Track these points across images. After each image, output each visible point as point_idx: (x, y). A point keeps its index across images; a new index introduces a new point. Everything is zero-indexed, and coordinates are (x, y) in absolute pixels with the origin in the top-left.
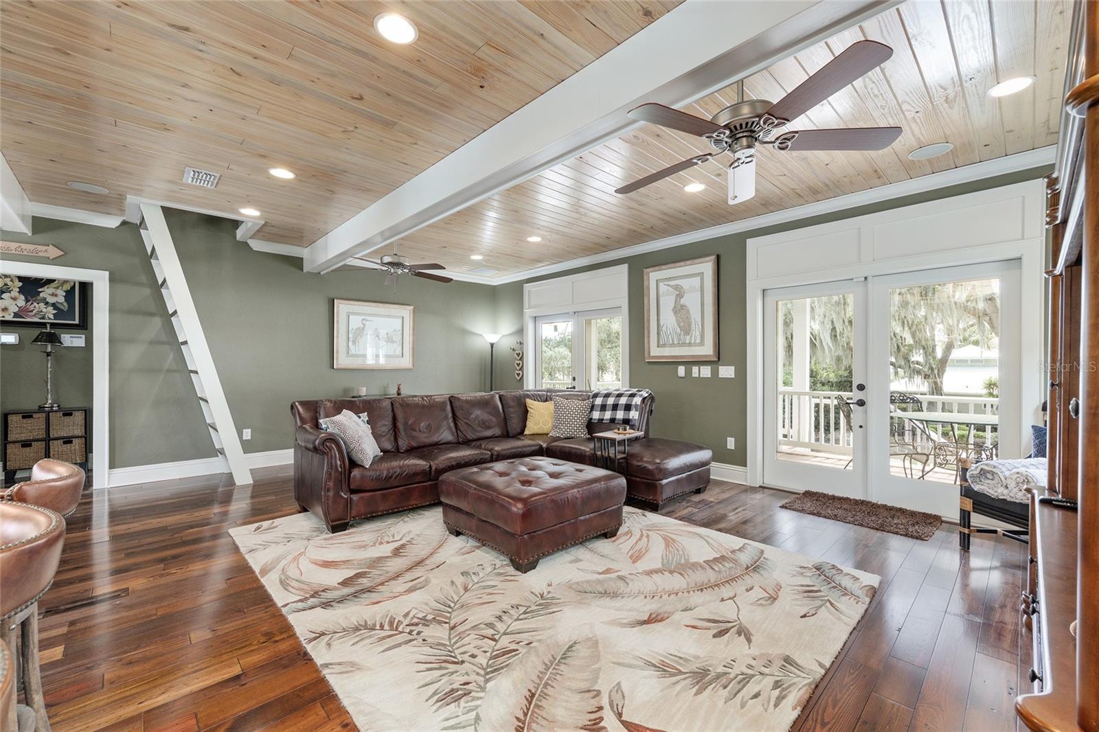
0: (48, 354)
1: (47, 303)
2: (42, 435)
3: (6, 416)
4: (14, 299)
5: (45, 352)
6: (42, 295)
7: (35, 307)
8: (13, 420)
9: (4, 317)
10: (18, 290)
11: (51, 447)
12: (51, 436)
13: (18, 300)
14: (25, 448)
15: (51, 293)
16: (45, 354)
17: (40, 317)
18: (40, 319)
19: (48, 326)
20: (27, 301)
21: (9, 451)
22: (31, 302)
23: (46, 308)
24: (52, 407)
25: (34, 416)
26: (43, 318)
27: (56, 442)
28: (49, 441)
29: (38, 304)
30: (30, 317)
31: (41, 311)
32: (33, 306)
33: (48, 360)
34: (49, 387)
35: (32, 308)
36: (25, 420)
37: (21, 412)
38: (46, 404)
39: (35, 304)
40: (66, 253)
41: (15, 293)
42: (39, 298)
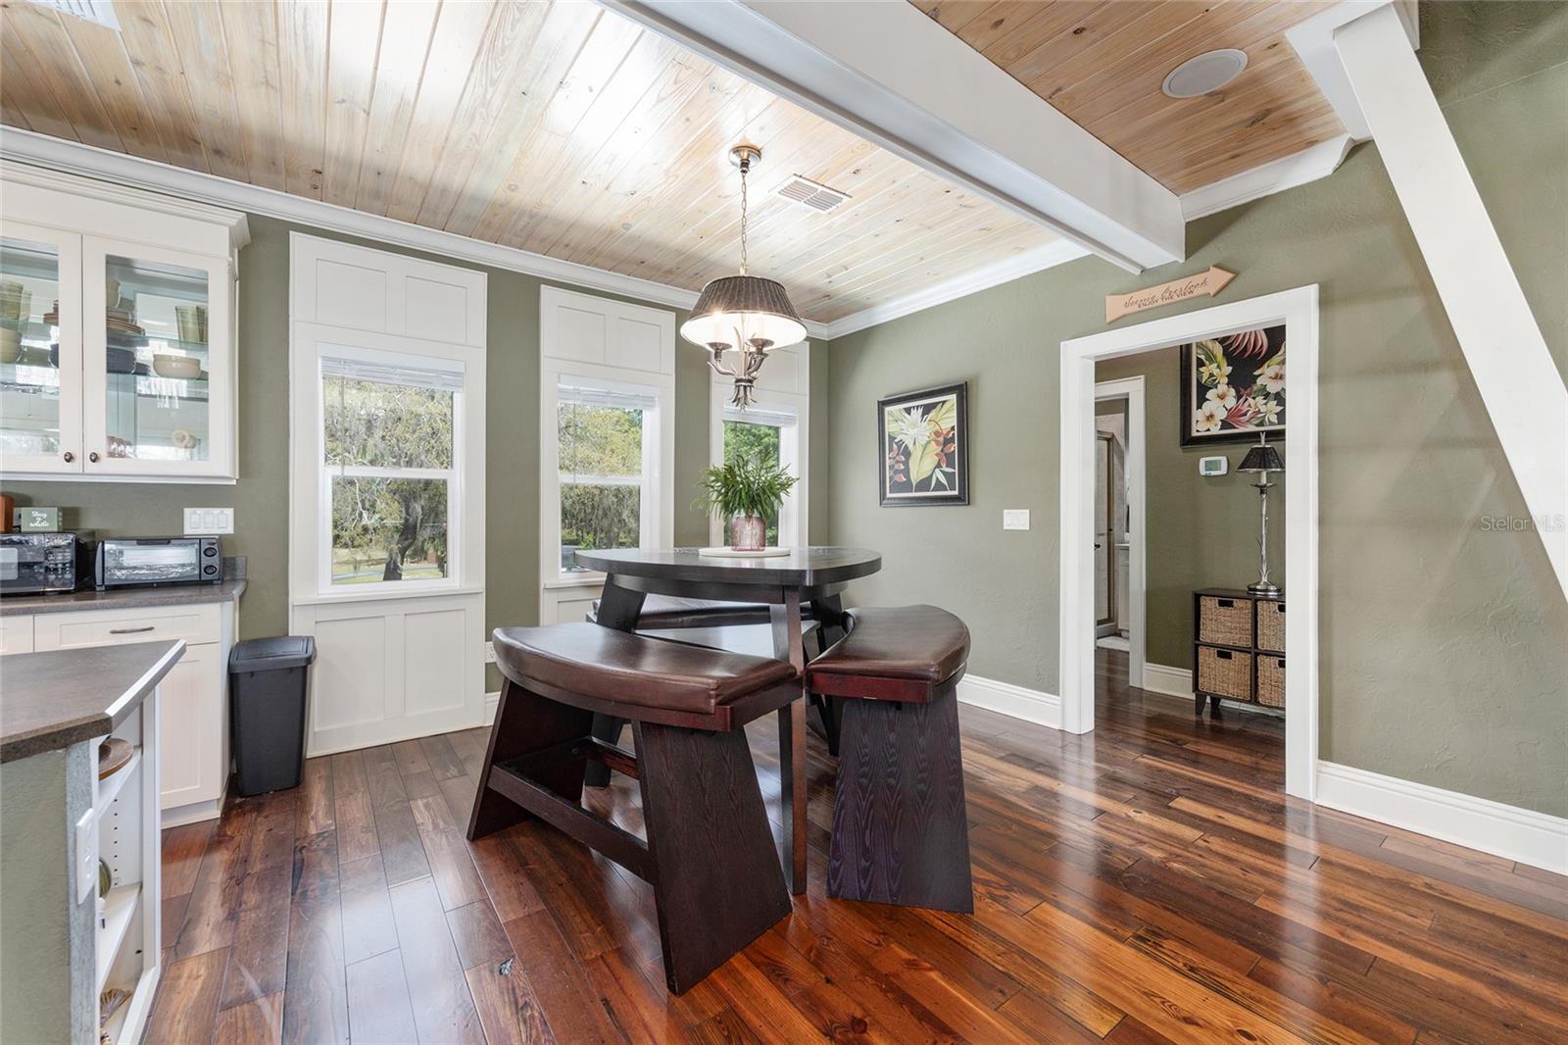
0: (1262, 489)
1: (1267, 395)
2: (1245, 641)
3: (1197, 597)
4: (1222, 397)
5: (1257, 486)
6: (1259, 381)
7: (1250, 406)
8: (1209, 605)
9: (1208, 430)
10: (1226, 380)
11: (1259, 668)
12: (1260, 647)
13: (1227, 398)
14: (1223, 660)
15: (1273, 375)
16: (1259, 489)
17: (1257, 422)
18: (1257, 425)
19: (1263, 437)
20: (1239, 397)
21: (1201, 659)
22: (1244, 398)
23: (1266, 404)
24: (1267, 590)
25: (1235, 604)
26: (1261, 424)
27: (1267, 660)
28: (1257, 654)
29: (1254, 398)
30: (1242, 424)
31: (1259, 412)
32: (1247, 404)
33: (1262, 500)
34: (1264, 553)
35: (1245, 408)
36: (1222, 609)
37: (1218, 593)
38: (1258, 583)
39: (1250, 400)
40: (1236, 274)
41: (1222, 388)
42: (1255, 388)
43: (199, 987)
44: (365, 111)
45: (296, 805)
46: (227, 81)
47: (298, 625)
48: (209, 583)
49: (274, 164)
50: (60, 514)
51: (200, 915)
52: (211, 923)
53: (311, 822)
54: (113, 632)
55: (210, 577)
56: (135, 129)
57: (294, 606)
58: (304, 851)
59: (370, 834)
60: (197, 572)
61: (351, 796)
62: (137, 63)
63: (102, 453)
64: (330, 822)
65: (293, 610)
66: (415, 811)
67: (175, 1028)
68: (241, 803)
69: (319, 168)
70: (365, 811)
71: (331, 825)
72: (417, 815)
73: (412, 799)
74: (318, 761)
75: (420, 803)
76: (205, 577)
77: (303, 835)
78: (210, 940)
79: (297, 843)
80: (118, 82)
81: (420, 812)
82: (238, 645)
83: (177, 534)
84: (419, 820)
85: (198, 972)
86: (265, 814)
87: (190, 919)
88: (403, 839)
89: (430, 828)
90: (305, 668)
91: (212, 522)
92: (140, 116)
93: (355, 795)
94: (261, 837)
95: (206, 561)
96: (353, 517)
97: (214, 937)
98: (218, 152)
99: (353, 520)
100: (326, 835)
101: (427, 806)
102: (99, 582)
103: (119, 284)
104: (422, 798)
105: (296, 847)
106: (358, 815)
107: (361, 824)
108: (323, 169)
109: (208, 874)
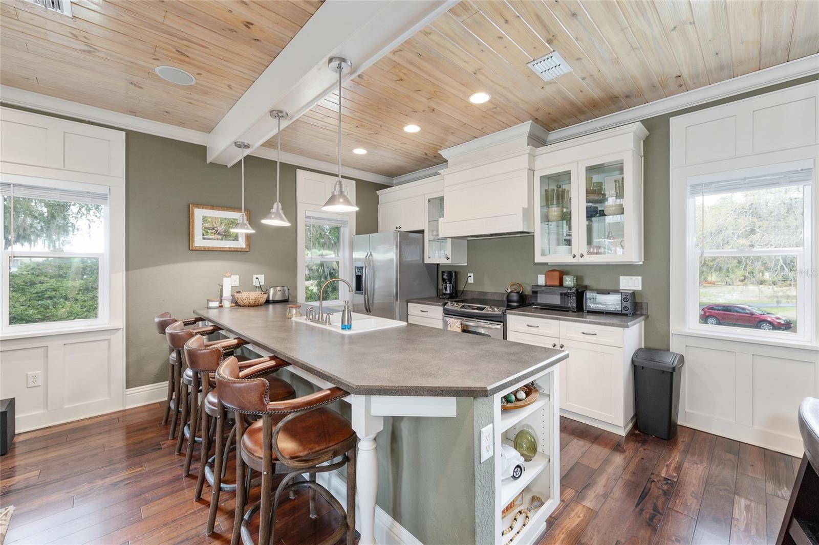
43: (577, 523)
44: (691, 23)
45: (662, 451)
46: (616, 62)
47: (676, 346)
48: (626, 315)
49: (654, 87)
50: (575, 279)
51: (594, 484)
52: (596, 492)
53: (665, 467)
54: (583, 333)
55: (626, 312)
56: (595, 106)
57: (672, 334)
58: (653, 484)
59: (695, 500)
60: (620, 309)
61: (695, 465)
62: (583, 79)
63: (585, 253)
64: (675, 475)
65: (672, 336)
66: (736, 506)
67: (561, 535)
68: (638, 434)
69: (678, 74)
70: (699, 482)
71: (675, 477)
72: (736, 511)
73: (738, 495)
74: (687, 430)
75: (743, 502)
76: (624, 312)
77: (657, 473)
78: (592, 501)
79: (652, 476)
80: (581, 91)
81: (740, 509)
82: (641, 349)
83: (615, 288)
84: (736, 516)
85: (580, 514)
86: (645, 447)
87: (590, 483)
88: (717, 520)
89: (742, 528)
90: (672, 373)
91: (631, 283)
92: (594, 100)
93: (699, 465)
94: (637, 460)
95: (625, 304)
96: (776, 269)
97: (593, 502)
98: (627, 97)
99: (776, 271)
100: (669, 482)
101: (748, 508)
102: (585, 309)
103: (592, 178)
104: (746, 498)
105: (650, 478)
106: (694, 482)
107: (693, 489)
108: (681, 73)
109: (606, 465)
